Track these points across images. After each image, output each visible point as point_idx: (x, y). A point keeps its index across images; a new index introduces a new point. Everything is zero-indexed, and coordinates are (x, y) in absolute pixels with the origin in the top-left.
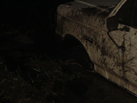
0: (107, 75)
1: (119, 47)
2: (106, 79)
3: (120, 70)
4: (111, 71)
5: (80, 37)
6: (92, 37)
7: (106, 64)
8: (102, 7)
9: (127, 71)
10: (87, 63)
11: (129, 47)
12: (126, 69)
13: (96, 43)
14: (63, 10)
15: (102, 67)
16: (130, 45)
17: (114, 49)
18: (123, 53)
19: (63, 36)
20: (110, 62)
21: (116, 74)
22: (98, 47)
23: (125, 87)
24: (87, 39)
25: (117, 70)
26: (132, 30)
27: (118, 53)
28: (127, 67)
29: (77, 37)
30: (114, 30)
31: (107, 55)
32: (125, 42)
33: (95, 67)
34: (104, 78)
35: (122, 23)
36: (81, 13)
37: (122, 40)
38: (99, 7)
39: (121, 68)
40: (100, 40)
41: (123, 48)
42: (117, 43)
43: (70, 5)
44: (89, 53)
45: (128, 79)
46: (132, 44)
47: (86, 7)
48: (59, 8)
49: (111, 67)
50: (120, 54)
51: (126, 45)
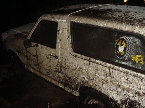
0: (32, 70)
2: (31, 72)
3: (38, 68)
5: (15, 50)
6: (21, 50)
8: (25, 33)
9: (41, 68)
10: (21, 64)
11: (39, 55)
12: (40, 67)
13: (23, 54)
14: (5, 36)
15: (29, 66)
16: (40, 54)
17: (32, 57)
18: (37, 58)
19: (7, 50)
20: (32, 63)
21: (36, 70)
22: (25, 55)
23: (42, 76)
24: (18, 51)
25: (36, 67)
27: (34, 59)
28: (40, 66)
29: (13, 50)
31: (30, 60)
32: (37, 52)
33: (26, 66)
36: (13, 37)
37: (36, 52)
38: (23, 32)
40: (25, 52)
41: (36, 56)
42: (33, 54)
43: (8, 33)
44: (21, 59)
46: (41, 53)
47: (16, 33)
48: (2, 34)
49: (33, 66)
50: (36, 59)
51: (38, 54)
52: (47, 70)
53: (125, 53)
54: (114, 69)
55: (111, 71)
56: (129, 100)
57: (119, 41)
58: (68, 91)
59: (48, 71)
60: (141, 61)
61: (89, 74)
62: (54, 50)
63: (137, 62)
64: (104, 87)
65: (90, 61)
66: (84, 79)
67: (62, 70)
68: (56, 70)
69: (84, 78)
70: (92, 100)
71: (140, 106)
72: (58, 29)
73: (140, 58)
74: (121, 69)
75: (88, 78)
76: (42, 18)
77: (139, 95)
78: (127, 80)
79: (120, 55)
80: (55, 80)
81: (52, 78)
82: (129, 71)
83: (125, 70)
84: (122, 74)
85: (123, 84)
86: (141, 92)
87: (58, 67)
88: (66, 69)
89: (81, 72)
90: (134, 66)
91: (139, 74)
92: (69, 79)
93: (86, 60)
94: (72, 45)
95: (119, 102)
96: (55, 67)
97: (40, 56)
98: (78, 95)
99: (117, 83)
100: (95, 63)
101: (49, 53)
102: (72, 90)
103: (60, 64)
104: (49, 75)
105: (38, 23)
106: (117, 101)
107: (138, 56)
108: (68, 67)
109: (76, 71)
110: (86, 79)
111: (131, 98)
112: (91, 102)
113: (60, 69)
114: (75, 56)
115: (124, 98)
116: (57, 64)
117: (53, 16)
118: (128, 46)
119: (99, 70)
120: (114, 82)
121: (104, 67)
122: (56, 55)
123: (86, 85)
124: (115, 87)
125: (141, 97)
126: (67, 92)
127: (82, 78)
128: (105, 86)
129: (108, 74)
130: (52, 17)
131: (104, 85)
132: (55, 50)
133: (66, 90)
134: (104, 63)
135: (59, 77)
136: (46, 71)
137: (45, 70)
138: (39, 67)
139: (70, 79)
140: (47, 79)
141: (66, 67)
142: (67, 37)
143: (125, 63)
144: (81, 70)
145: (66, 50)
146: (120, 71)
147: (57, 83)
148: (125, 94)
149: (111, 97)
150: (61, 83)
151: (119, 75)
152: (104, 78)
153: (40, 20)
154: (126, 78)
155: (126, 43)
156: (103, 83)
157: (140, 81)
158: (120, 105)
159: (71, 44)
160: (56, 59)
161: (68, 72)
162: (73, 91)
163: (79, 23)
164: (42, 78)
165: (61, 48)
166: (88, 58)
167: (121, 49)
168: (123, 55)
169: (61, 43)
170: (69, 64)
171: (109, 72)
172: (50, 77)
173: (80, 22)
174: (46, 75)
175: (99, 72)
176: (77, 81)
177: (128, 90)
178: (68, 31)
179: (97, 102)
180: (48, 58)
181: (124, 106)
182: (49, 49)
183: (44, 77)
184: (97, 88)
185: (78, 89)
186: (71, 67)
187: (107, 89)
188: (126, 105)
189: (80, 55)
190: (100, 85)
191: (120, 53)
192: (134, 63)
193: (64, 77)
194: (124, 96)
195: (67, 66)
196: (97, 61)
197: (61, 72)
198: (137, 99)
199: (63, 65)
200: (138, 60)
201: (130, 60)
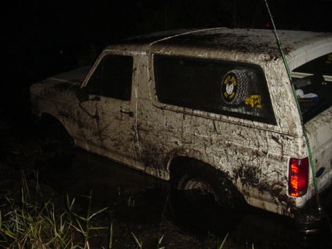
0: (87, 147)
1: (93, 117)
3: (98, 140)
4: (90, 142)
5: (56, 113)
6: (67, 111)
7: (84, 136)
8: (74, 81)
9: (104, 139)
10: (68, 138)
11: (102, 115)
12: (103, 137)
13: (72, 117)
14: (36, 89)
15: (81, 141)
16: (103, 113)
17: (89, 120)
18: (97, 122)
19: (40, 115)
20: (88, 133)
21: (95, 145)
22: (75, 119)
23: (105, 155)
24: (62, 114)
25: (95, 140)
26: (103, 99)
27: (93, 123)
28: (104, 135)
30: (85, 101)
31: (83, 127)
32: (98, 111)
33: (75, 141)
34: (85, 151)
35: (93, 94)
36: (54, 89)
37: (95, 110)
38: (71, 81)
39: (98, 137)
40: (76, 114)
41: (97, 117)
42: (90, 113)
43: (42, 83)
44: (68, 129)
45: (107, 146)
46: (105, 112)
48: (31, 87)
49: (90, 139)
50: (96, 123)
51: (99, 114)
52: (115, 140)
53: (235, 94)
54: (220, 120)
55: (216, 125)
56: (244, 168)
57: (227, 77)
58: (152, 173)
59: (117, 142)
60: (257, 104)
61: (184, 135)
62: (127, 102)
63: (253, 105)
64: (208, 152)
65: (185, 113)
66: (176, 145)
67: (142, 135)
68: (131, 137)
69: (176, 143)
70: (190, 182)
71: (260, 174)
72: (134, 68)
73: (257, 99)
74: (231, 119)
75: (183, 142)
76: (107, 51)
77: (258, 155)
78: (240, 135)
79: (228, 99)
80: (128, 157)
81: (124, 153)
82: (242, 121)
83: (236, 120)
84: (233, 126)
85: (235, 143)
86: (260, 150)
87: (134, 130)
88: (147, 132)
89: (171, 134)
90: (248, 113)
91: (256, 124)
92: (153, 149)
93: (179, 112)
94: (157, 92)
95: (231, 174)
96: (128, 133)
97: (103, 117)
98: (168, 178)
99: (227, 142)
100: (192, 115)
101: (119, 109)
102: (158, 170)
103: (138, 126)
104: (119, 149)
105: (100, 60)
106: (228, 172)
107: (253, 96)
108: (151, 129)
109: (164, 133)
110: (180, 144)
111: (247, 163)
112: (190, 185)
113: (137, 135)
114: (162, 108)
115: (236, 165)
116: (133, 127)
117: (126, 47)
118: (240, 83)
119: (199, 125)
120: (221, 142)
121: (205, 120)
122: (131, 110)
123: (179, 155)
124: (223, 150)
125: (261, 159)
126: (150, 175)
127: (173, 144)
128: (209, 150)
129: (212, 130)
130: (124, 48)
131: (207, 148)
132: (130, 103)
133: (149, 173)
134: (206, 114)
135: (137, 148)
136: (113, 143)
137: (112, 140)
138: (101, 138)
139: (155, 149)
140: (115, 158)
141: (148, 128)
142: (149, 79)
143: (236, 110)
144: (171, 130)
145: (146, 101)
146: (229, 122)
147: (133, 162)
148: (238, 159)
149: (219, 167)
150: (139, 160)
151: (228, 129)
152: (206, 137)
153: (104, 55)
154: (238, 131)
155: (236, 80)
156: (206, 146)
157: (258, 134)
158: (232, 179)
159: (155, 90)
160: (131, 118)
161: (151, 137)
162: (160, 172)
163: (166, 56)
164: (106, 158)
165: (139, 98)
166: (182, 109)
167: (229, 89)
168: (233, 98)
169: (139, 90)
170: (152, 123)
171: (213, 127)
172: (120, 154)
173: (169, 53)
174: (112, 152)
175: (199, 128)
176: (165, 151)
177: (243, 150)
178: (149, 69)
179: (199, 185)
180: (117, 119)
181: (239, 179)
182: (118, 102)
183: (110, 156)
184: (197, 156)
185: (169, 164)
186: (155, 127)
187: (211, 155)
188: (241, 176)
189: (169, 106)
190: (202, 150)
191: (229, 95)
192: (249, 108)
193: (144, 148)
194: (237, 161)
195: (150, 126)
196: (195, 112)
197: (140, 139)
198: (255, 163)
199: (142, 126)
200: (254, 102)
201: (242, 104)
